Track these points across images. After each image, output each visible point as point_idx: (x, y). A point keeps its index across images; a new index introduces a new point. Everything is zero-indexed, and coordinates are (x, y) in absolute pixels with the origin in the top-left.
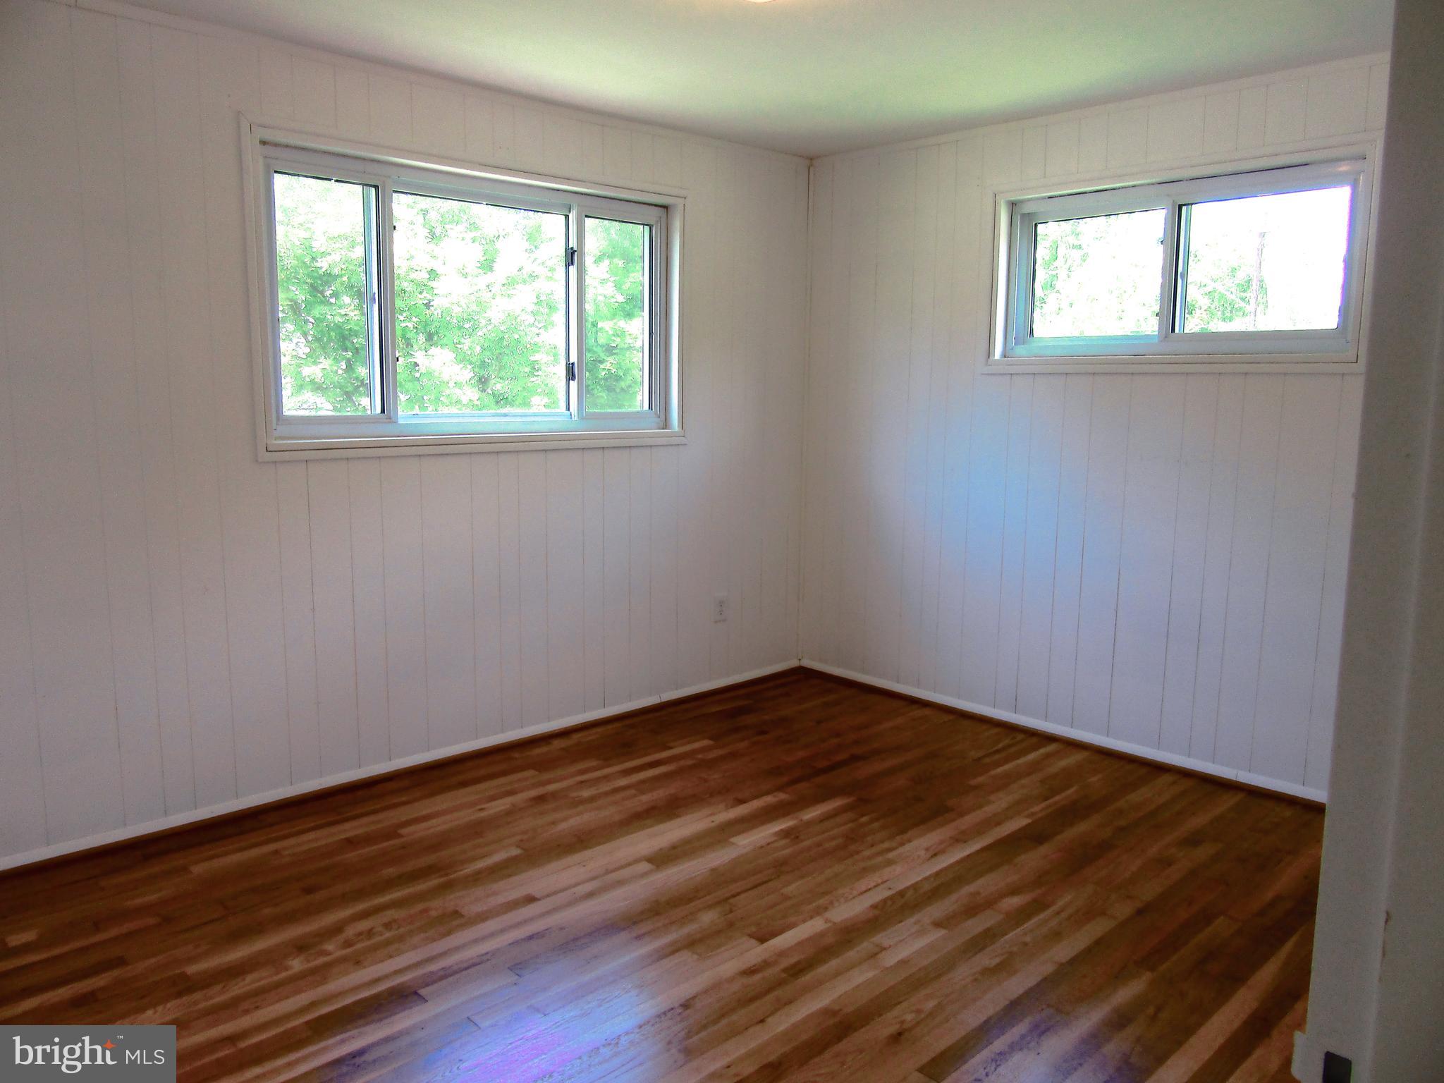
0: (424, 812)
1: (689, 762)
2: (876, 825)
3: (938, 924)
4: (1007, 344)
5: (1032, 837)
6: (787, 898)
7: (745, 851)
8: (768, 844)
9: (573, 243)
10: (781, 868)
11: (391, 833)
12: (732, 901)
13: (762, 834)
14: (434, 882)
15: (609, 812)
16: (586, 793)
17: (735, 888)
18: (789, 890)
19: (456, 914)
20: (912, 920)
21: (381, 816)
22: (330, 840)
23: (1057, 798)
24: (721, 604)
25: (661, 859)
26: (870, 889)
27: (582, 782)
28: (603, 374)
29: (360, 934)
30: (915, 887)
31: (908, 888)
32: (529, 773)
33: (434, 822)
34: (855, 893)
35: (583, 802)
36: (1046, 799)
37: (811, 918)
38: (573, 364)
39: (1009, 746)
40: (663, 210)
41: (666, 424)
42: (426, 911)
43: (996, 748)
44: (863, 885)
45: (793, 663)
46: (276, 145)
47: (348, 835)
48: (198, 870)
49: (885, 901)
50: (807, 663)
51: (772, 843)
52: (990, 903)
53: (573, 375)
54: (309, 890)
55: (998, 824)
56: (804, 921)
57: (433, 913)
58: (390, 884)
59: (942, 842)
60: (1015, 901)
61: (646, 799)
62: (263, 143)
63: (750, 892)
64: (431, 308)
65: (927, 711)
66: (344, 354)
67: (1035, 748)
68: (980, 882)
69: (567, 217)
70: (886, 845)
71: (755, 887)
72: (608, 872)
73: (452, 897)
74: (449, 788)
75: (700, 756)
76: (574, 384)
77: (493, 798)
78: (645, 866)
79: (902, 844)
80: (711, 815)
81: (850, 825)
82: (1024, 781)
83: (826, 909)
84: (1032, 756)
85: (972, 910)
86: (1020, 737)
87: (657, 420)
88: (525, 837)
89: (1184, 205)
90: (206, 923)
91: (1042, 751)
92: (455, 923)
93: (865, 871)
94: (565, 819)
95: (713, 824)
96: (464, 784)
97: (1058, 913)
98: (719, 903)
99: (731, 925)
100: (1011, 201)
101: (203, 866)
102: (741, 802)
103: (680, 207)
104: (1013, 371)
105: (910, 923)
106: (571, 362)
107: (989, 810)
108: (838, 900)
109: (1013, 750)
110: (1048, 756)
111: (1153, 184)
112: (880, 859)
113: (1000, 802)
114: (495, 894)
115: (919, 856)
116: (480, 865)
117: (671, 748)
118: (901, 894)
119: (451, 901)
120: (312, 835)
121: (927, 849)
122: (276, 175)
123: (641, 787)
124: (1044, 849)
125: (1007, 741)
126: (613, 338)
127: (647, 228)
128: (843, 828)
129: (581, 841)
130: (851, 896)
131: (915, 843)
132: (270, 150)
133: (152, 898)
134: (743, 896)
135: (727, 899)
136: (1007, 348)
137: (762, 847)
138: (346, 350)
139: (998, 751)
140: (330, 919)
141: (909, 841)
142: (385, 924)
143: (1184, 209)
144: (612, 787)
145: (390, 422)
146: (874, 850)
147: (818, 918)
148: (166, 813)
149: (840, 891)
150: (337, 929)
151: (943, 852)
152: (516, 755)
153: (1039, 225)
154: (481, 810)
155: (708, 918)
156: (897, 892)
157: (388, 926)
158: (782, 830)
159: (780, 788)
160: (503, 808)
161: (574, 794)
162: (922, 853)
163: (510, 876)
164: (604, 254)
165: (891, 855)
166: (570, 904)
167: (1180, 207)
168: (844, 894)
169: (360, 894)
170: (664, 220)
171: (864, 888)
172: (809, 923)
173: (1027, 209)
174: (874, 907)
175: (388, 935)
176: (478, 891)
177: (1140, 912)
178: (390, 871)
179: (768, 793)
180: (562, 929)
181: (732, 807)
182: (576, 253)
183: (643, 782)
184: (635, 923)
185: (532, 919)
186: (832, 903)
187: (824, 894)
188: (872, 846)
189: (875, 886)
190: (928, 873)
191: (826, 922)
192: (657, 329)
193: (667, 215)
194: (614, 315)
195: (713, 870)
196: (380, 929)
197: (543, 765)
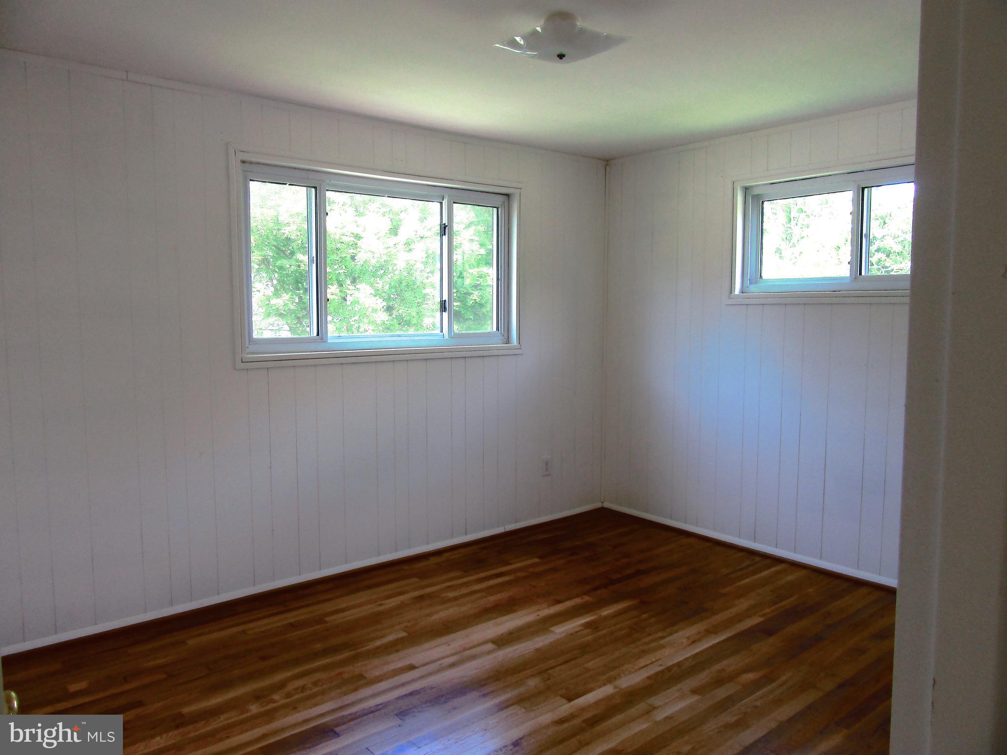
0: (344, 606)
1: (524, 574)
2: (653, 620)
3: (695, 691)
4: (744, 284)
5: (765, 631)
6: (588, 670)
7: (559, 637)
8: (576, 632)
9: (445, 221)
10: (585, 649)
11: (320, 620)
12: (550, 671)
13: (573, 625)
14: (347, 654)
15: (466, 608)
16: (451, 595)
17: (552, 662)
18: (590, 665)
19: (361, 677)
20: (675, 689)
21: (311, 609)
22: (279, 624)
23: (783, 603)
24: (547, 464)
25: (501, 642)
26: (646, 666)
27: (449, 587)
28: (471, 303)
29: (296, 689)
30: (679, 664)
31: (674, 665)
32: (415, 580)
33: (348, 613)
34: (636, 668)
35: (450, 600)
36: (775, 603)
37: (605, 685)
38: (445, 301)
39: (749, 566)
40: (507, 197)
41: (508, 340)
42: (340, 674)
43: (740, 567)
44: (642, 662)
45: (598, 505)
46: (251, 163)
47: (293, 620)
48: (191, 643)
49: (657, 674)
50: (607, 505)
51: (579, 631)
52: (732, 677)
53: (445, 308)
54: (263, 658)
55: (740, 621)
56: (600, 687)
57: (346, 676)
58: (316, 655)
59: (699, 633)
60: (750, 676)
61: (493, 598)
62: (243, 162)
63: (563, 666)
64: (356, 261)
65: (691, 540)
66: (298, 292)
67: (769, 567)
68: (725, 663)
69: (441, 203)
70: (660, 634)
71: (567, 662)
72: (465, 649)
73: (359, 664)
74: (358, 590)
75: (531, 570)
76: (445, 315)
77: (389, 597)
78: (490, 646)
79: (671, 634)
80: (539, 610)
81: (635, 619)
82: (759, 591)
83: (615, 678)
84: (765, 573)
85: (719, 682)
86: (757, 559)
87: (503, 338)
88: (409, 624)
89: (866, 188)
90: (196, 679)
91: (773, 569)
92: (362, 682)
93: (644, 653)
94: (437, 612)
95: (538, 617)
96: (369, 587)
97: (781, 685)
98: (540, 673)
99: (548, 688)
100: (745, 186)
101: (196, 640)
102: (559, 602)
103: (517, 196)
104: (748, 302)
105: (673, 692)
106: (444, 299)
107: (734, 611)
108: (623, 673)
109: (751, 569)
110: (778, 572)
111: (843, 174)
112: (654, 644)
113: (743, 605)
114: (387, 663)
115: (682, 643)
116: (378, 643)
117: (511, 564)
118: (669, 669)
119: (358, 668)
120: (266, 621)
121: (688, 638)
122: (251, 182)
123: (490, 590)
124: (771, 640)
125: (747, 563)
126: (478, 278)
127: (495, 210)
128: (629, 622)
129: (447, 628)
130: (633, 670)
131: (680, 633)
132: (247, 166)
133: (161, 661)
134: (558, 668)
135: (547, 670)
136: (744, 287)
137: (572, 634)
138: (299, 289)
139: (740, 570)
140: (278, 677)
141: (676, 632)
142: (313, 682)
143: (866, 190)
144: (469, 591)
145: (322, 342)
146: (650, 638)
147: (609, 685)
148: (172, 604)
149: (625, 667)
150: (281, 685)
151: (699, 640)
152: (406, 567)
153: (765, 203)
154: (381, 605)
155: (533, 683)
156: (666, 668)
157: (315, 684)
158: (586, 623)
159: (586, 593)
160: (393, 604)
161: (443, 595)
162: (685, 641)
163: (398, 651)
164: (471, 223)
165: (662, 642)
166: (439, 671)
167: (863, 189)
168: (628, 668)
169: (297, 662)
170: (506, 203)
171: (642, 665)
172: (603, 689)
173: (756, 192)
174: (649, 678)
175: (316, 689)
176: (376, 662)
177: (841, 686)
178: (318, 646)
179: (577, 596)
180: (432, 688)
181: (552, 606)
182: (447, 227)
183: (491, 587)
184: (483, 686)
185: (413, 681)
186: (619, 675)
187: (615, 668)
188: (650, 635)
189: (651, 664)
190: (689, 655)
191: (615, 688)
192: (502, 277)
193: (509, 201)
194: (479, 264)
195: (537, 650)
196: (310, 686)
197: (423, 575)
